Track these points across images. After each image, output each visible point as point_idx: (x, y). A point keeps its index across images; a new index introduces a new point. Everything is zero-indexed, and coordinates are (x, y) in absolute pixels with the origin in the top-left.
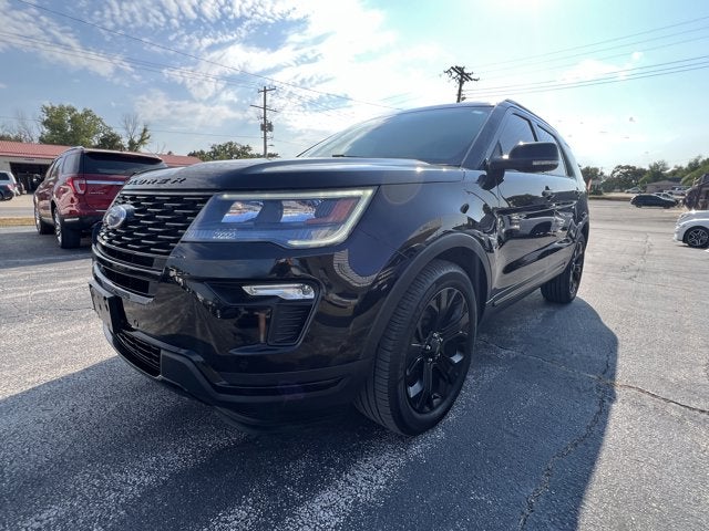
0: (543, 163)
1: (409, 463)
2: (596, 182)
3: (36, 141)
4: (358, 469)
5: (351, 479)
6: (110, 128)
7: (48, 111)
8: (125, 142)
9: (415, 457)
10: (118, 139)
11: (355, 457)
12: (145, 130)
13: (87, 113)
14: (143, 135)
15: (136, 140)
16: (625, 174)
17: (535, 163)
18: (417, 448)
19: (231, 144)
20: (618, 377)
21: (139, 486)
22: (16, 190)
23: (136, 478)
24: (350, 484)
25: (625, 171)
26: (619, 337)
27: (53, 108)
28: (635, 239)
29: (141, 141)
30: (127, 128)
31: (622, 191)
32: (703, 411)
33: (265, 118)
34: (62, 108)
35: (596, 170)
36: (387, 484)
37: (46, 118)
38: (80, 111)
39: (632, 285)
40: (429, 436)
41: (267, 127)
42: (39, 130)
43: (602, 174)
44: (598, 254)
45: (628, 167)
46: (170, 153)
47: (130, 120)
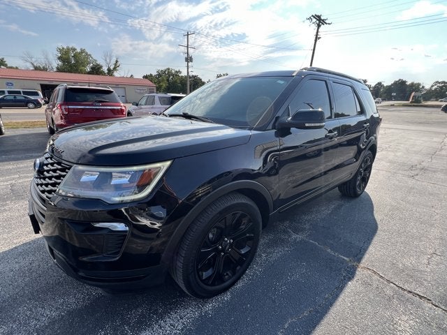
0: (313, 125)
1: (201, 316)
2: (419, 94)
3: (55, 70)
4: (169, 318)
5: (163, 324)
6: (96, 61)
7: (61, 50)
8: (105, 69)
9: (206, 312)
10: (101, 67)
11: (171, 309)
12: (117, 62)
13: (83, 51)
14: (115, 64)
15: (112, 68)
16: (441, 88)
17: (307, 125)
18: (209, 306)
19: (169, 69)
20: (363, 261)
21: (49, 318)
22: (42, 102)
23: (49, 313)
24: (161, 328)
25: (441, 85)
26: (379, 227)
27: (63, 48)
28: (435, 139)
29: (115, 68)
30: (106, 60)
31: (437, 100)
32: (410, 292)
33: (188, 53)
34: (68, 49)
35: (419, 84)
36: (182, 330)
37: (59, 55)
38: (79, 50)
39: (411, 182)
40: (219, 298)
41: (189, 59)
42: (56, 63)
43: (423, 87)
44: (399, 154)
45: (444, 82)
46: (132, 76)
47: (108, 55)
